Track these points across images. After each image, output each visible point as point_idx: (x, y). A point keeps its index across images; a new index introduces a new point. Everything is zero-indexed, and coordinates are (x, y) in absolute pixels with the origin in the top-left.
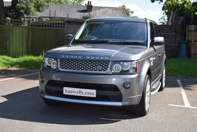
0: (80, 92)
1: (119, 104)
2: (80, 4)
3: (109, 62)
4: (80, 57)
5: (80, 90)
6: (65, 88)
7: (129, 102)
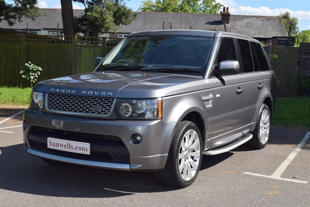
0: (69, 146)
1: (126, 167)
2: (215, 12)
3: (113, 100)
4: (74, 92)
5: (69, 143)
6: (49, 139)
7: (141, 165)
